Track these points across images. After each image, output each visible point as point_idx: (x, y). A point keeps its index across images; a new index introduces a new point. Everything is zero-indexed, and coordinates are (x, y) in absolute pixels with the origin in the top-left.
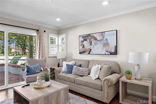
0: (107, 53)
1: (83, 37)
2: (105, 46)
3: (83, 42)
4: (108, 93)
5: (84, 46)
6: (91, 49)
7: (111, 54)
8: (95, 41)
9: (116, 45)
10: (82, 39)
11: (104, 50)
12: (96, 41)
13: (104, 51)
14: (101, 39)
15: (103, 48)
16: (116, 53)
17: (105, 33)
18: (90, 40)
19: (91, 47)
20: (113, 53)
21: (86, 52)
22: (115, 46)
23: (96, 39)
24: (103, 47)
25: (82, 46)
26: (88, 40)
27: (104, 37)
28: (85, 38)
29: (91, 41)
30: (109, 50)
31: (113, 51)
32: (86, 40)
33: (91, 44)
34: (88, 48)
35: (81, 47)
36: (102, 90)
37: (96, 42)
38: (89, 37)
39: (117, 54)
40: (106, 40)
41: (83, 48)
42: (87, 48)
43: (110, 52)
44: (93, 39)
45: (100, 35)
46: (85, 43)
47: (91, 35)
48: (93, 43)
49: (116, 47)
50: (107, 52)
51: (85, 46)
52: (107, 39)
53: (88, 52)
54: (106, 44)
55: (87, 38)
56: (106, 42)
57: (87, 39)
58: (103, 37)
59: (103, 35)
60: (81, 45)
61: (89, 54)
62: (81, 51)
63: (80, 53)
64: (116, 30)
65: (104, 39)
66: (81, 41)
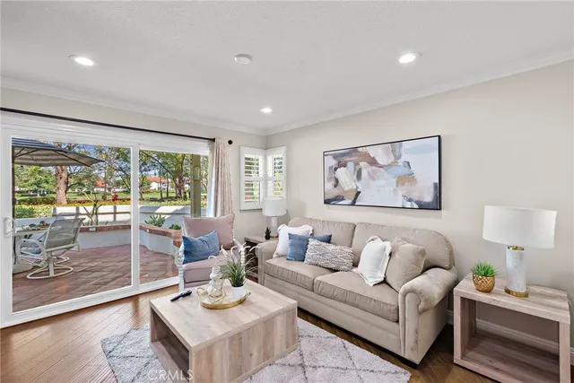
0: (408, 205)
1: (335, 157)
2: (403, 184)
3: (336, 169)
4: (417, 332)
5: (337, 181)
6: (359, 192)
7: (423, 206)
8: (371, 169)
9: (437, 181)
10: (331, 162)
11: (400, 193)
12: (374, 168)
13: (400, 198)
14: (390, 162)
15: (395, 190)
16: (436, 205)
17: (401, 146)
18: (356, 164)
19: (358, 184)
20: (429, 203)
21: (343, 199)
22: (435, 184)
23: (373, 162)
24: (397, 186)
25: (334, 182)
26: (351, 165)
27: (398, 157)
28: (341, 159)
29: (360, 169)
30: (415, 196)
31: (428, 198)
32: (345, 166)
33: (359, 176)
34: (350, 187)
35: (329, 186)
36: (398, 322)
37: (374, 172)
38: (352, 156)
39: (440, 209)
40: (406, 164)
41: (335, 186)
42: (347, 189)
43: (417, 202)
44: (365, 163)
45: (386, 151)
46: (341, 173)
47: (360, 149)
48: (364, 173)
49: (438, 188)
50: (410, 200)
51: (341, 181)
52: (408, 163)
53: (350, 199)
54: (407, 178)
55: (347, 159)
56: (405, 171)
57: (346, 162)
58: (395, 156)
59: (397, 150)
60: (329, 179)
61: (353, 204)
62: (328, 197)
63: (327, 202)
64: (439, 136)
65: (400, 162)
66: (331, 168)
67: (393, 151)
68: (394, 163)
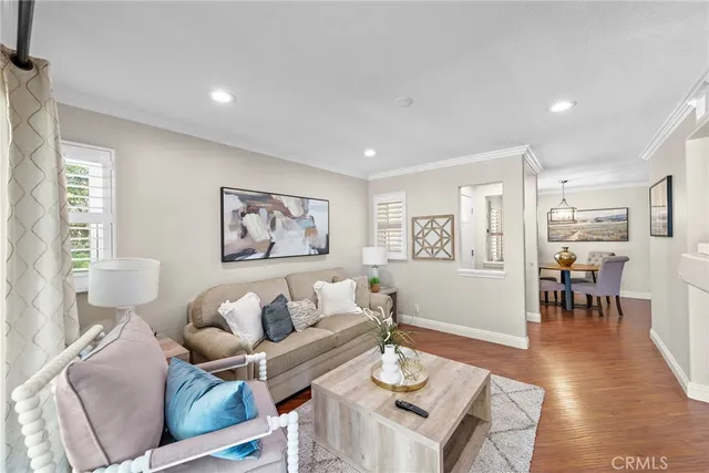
0: (313, 252)
1: (242, 198)
2: (309, 235)
3: (243, 215)
5: (245, 230)
6: (274, 243)
7: (321, 252)
8: (284, 219)
10: (237, 205)
11: (308, 242)
12: (288, 218)
13: (308, 247)
14: (300, 215)
15: (304, 241)
16: (326, 250)
17: (308, 203)
18: (270, 212)
19: (273, 235)
20: (323, 249)
21: (254, 252)
22: (327, 235)
23: (286, 213)
24: (306, 236)
25: (240, 231)
26: (263, 212)
27: (306, 212)
28: (252, 203)
29: (274, 218)
30: (316, 244)
31: (323, 246)
32: (256, 211)
33: (273, 226)
34: (263, 238)
35: (233, 235)
37: (287, 222)
38: (265, 202)
39: (328, 253)
40: (311, 219)
41: (243, 237)
42: (258, 240)
43: (318, 250)
44: (280, 212)
45: (297, 204)
46: (251, 221)
47: (274, 197)
48: (279, 222)
49: (328, 237)
50: (313, 248)
51: (251, 230)
52: (313, 218)
53: (261, 252)
54: (311, 231)
55: (257, 204)
56: (311, 224)
57: (259, 208)
58: (304, 209)
59: (306, 205)
60: (232, 228)
61: (267, 257)
62: (231, 251)
63: (226, 259)
64: (328, 201)
65: (308, 215)
66: (235, 212)
67: (303, 205)
68: (303, 217)
